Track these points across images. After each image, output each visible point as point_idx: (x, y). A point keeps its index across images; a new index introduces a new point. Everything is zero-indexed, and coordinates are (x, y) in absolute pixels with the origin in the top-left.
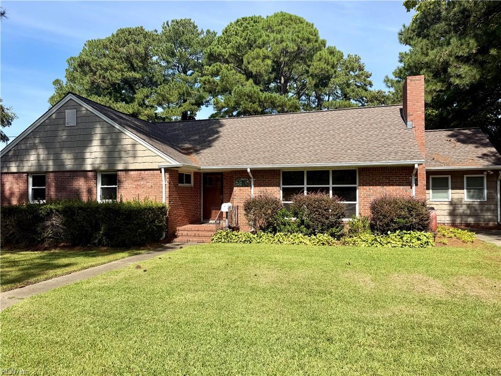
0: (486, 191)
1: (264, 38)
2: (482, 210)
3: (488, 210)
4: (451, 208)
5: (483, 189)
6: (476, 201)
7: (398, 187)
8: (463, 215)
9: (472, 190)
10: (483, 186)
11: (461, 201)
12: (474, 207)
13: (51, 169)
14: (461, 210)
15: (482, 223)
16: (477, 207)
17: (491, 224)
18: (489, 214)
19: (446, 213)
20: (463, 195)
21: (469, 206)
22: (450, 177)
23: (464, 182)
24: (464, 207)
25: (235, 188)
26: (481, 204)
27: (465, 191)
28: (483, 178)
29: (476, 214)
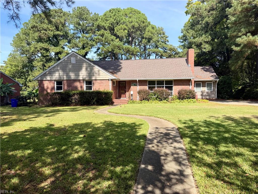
0: (212, 88)
1: (124, 20)
2: (211, 94)
3: (213, 94)
4: (202, 93)
5: (212, 87)
6: (209, 91)
7: (186, 86)
8: (205, 96)
9: (208, 88)
10: (212, 86)
11: (205, 91)
12: (209, 93)
13: (65, 79)
14: (205, 94)
15: (211, 98)
16: (210, 93)
17: (214, 98)
18: (213, 95)
19: (200, 95)
20: (205, 89)
21: (207, 93)
22: (201, 83)
23: (206, 85)
24: (206, 93)
25: (132, 87)
26: (211, 92)
27: (206, 88)
28: (212, 83)
29: (209, 95)
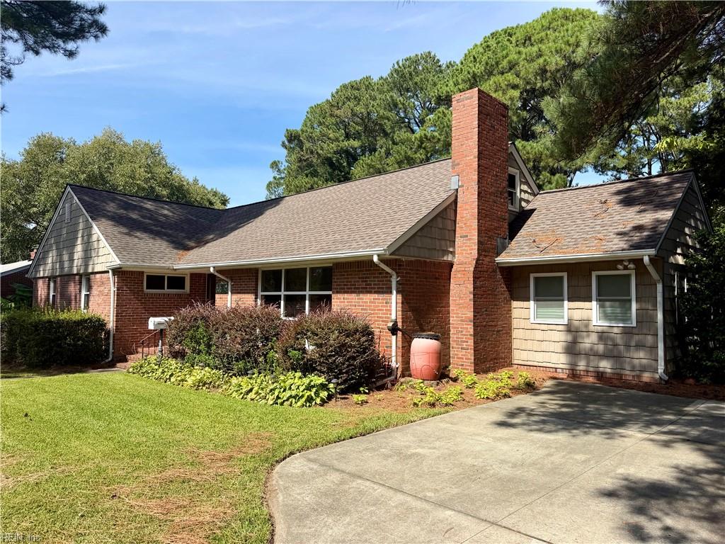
0: (634, 306)
2: (628, 346)
3: (640, 346)
4: (569, 338)
5: (630, 301)
6: (616, 327)
7: (376, 296)
8: (591, 354)
9: (608, 304)
10: (629, 294)
11: (587, 326)
12: (613, 339)
14: (589, 342)
15: (628, 374)
16: (619, 340)
17: (646, 377)
18: (642, 354)
19: (559, 347)
20: (590, 313)
21: (602, 336)
22: (565, 275)
24: (594, 338)
26: (627, 332)
27: (594, 304)
28: (629, 276)
29: (615, 354)
